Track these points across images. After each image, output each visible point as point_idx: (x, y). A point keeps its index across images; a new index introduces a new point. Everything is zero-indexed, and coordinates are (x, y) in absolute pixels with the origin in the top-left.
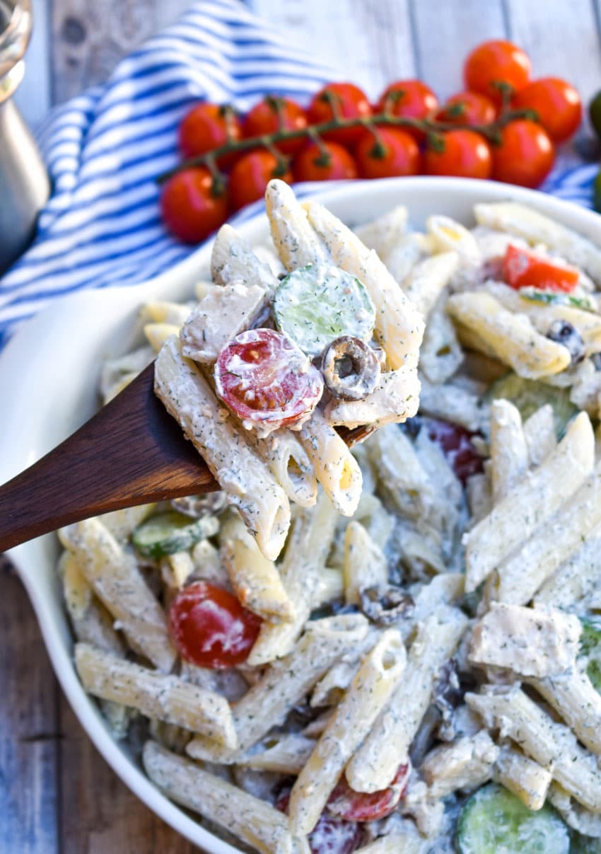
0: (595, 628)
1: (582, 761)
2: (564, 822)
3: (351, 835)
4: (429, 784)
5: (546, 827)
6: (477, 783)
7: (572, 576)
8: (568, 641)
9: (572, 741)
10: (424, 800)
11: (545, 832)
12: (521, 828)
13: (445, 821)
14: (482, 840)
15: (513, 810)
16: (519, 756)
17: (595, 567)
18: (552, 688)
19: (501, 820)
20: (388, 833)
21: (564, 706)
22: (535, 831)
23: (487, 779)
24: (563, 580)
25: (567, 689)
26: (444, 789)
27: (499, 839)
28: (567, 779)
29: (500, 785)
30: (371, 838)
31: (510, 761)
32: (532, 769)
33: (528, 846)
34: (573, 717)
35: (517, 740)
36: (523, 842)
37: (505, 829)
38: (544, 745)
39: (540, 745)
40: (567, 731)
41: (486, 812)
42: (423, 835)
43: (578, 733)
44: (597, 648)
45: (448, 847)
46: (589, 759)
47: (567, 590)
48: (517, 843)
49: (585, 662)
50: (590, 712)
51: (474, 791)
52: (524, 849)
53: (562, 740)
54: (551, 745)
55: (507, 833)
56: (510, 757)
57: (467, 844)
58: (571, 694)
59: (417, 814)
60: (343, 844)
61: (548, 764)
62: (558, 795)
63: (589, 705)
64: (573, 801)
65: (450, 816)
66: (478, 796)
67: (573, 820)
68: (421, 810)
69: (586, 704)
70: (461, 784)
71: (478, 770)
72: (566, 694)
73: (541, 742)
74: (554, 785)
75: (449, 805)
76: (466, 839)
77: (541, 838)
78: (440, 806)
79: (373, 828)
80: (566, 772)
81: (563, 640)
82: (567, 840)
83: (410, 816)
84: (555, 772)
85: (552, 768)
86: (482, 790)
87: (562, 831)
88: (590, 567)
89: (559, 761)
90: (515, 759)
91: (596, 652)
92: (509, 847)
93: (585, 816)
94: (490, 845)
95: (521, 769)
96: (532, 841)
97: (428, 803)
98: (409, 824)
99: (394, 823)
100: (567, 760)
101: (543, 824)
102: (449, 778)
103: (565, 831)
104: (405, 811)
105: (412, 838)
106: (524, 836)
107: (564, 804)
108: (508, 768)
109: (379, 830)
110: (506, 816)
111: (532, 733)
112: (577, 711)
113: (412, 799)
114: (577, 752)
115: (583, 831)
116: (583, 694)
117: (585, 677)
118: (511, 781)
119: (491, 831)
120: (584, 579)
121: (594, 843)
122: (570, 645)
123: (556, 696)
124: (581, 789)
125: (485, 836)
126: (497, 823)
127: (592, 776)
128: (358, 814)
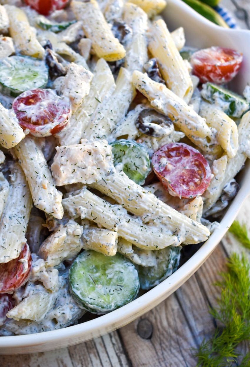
0: (122, 144)
1: (134, 221)
2: (132, 262)
3: (6, 303)
4: (45, 259)
5: (122, 268)
6: (75, 253)
7: (101, 119)
8: (107, 155)
9: (125, 212)
10: (44, 269)
11: (123, 271)
12: (107, 272)
13: (61, 280)
14: (86, 284)
15: (100, 263)
16: (95, 229)
17: (113, 112)
18: (105, 184)
19: (95, 270)
20: (28, 295)
21: (115, 193)
22: (116, 271)
23: (80, 248)
24: (97, 121)
25: (114, 181)
26: (55, 260)
27: (95, 281)
28: (127, 234)
29: (90, 251)
30: (18, 302)
31: (91, 233)
32: (104, 233)
33: (114, 281)
34: (121, 197)
35: (92, 219)
36: (110, 279)
37: (98, 274)
38: (109, 217)
39: (106, 218)
40: (120, 207)
41: (84, 268)
42: (49, 291)
43: (127, 207)
44: (126, 156)
45: (66, 295)
46: (137, 220)
47: (100, 127)
48: (107, 281)
49: (121, 166)
50: (131, 191)
51: (74, 258)
52: (112, 283)
53: (119, 212)
54: (113, 216)
55: (100, 277)
56: (90, 231)
57: (77, 289)
58: (117, 184)
59: (42, 278)
61: (114, 227)
62: (124, 246)
63: (129, 187)
64: (134, 247)
65: (64, 277)
66: (77, 260)
67: (137, 259)
68: (44, 276)
69: (127, 187)
70: (65, 255)
71: (73, 243)
72: (114, 184)
73: (106, 215)
74: (120, 240)
75: (61, 272)
76: (76, 286)
77: (121, 275)
78: (55, 271)
79: (18, 296)
80: (125, 230)
81: (105, 156)
82: (136, 271)
83: (38, 282)
84: (118, 232)
85: (116, 229)
86: (79, 256)
87: (132, 268)
88: (110, 112)
89: (119, 224)
90: (94, 231)
91: (126, 159)
92: (103, 284)
93: (143, 256)
94: (91, 285)
95: (98, 235)
96: (116, 277)
97: (47, 271)
98: (39, 287)
99: (30, 289)
100: (124, 222)
101: (119, 266)
102: (56, 251)
103: (134, 267)
104: (35, 279)
105: (43, 295)
106: (110, 276)
107: (128, 250)
108: (91, 237)
109: (21, 296)
110: (97, 268)
111: (99, 212)
112: (122, 193)
113: (36, 269)
114: (129, 217)
115: (144, 264)
116: (124, 182)
117: (123, 173)
118: (94, 244)
119: (90, 278)
120: (109, 119)
121: (152, 270)
122: (109, 157)
123: (107, 188)
124: (136, 237)
125: (87, 282)
126: (92, 273)
127: (141, 228)
128: (8, 286)
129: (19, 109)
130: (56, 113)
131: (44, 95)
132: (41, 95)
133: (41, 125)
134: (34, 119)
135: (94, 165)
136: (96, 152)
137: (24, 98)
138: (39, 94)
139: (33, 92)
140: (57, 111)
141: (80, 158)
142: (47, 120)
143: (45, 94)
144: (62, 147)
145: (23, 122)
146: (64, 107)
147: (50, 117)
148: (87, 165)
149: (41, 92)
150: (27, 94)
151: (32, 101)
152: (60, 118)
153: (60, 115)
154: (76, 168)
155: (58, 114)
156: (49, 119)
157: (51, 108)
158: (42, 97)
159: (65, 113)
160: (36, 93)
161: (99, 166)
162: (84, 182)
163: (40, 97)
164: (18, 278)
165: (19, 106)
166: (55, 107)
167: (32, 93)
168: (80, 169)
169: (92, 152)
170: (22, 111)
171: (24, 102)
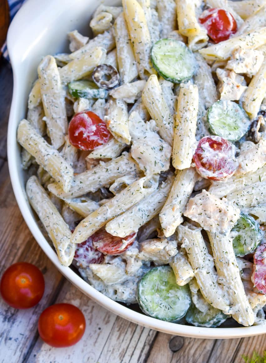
0: (248, 221)
1: (212, 276)
2: (191, 298)
3: (97, 257)
4: (140, 251)
5: (182, 296)
6: (161, 262)
7: (250, 193)
8: (231, 221)
9: (211, 265)
10: (134, 257)
11: (180, 298)
12: (170, 291)
13: (139, 271)
14: (151, 287)
15: (171, 282)
16: (185, 260)
17: (262, 195)
18: (213, 237)
19: (164, 283)
20: (112, 264)
21: (215, 248)
22: (177, 296)
23: (167, 263)
24: (246, 193)
25: (220, 241)
26: (146, 257)
27: (158, 291)
28: (200, 280)
29: (171, 268)
30: (104, 263)
31: (180, 260)
32: (187, 267)
33: (170, 300)
34: (217, 254)
35: (188, 252)
36: (168, 297)
37: (163, 287)
38: (198, 260)
39: (196, 259)
40: (212, 259)
41: (159, 276)
42: (126, 272)
43: (216, 263)
44: (243, 231)
45: (135, 283)
46: (215, 276)
47: (244, 198)
48: (165, 296)
49: (235, 234)
50: (225, 256)
51: (159, 266)
52: (167, 300)
53: (207, 262)
54: (201, 261)
55: (163, 290)
56: (181, 258)
57: (143, 286)
58: (221, 244)
59: (128, 262)
60: (91, 259)
61: (196, 269)
62: (194, 285)
63: (227, 252)
64: (199, 291)
65: (143, 271)
66: (159, 268)
67: (195, 299)
68: (131, 261)
69: (225, 252)
70: (154, 259)
71: (164, 256)
72: (219, 243)
73: (197, 257)
74: (194, 279)
75: (145, 265)
76: (144, 283)
77: (177, 300)
78: (140, 263)
79: (107, 259)
80: (201, 277)
81: (229, 220)
82: (189, 306)
83: (125, 261)
84: (196, 274)
85: (196, 271)
86: (163, 267)
87: (188, 302)
88: (260, 193)
89: (200, 270)
90: (183, 260)
91: (242, 232)
92: (161, 296)
93: (201, 300)
94: (153, 291)
95: (183, 265)
96: (173, 299)
97: (135, 259)
98: (123, 264)
99: (117, 261)
100: (204, 271)
101: (182, 294)
102: (149, 253)
103: (190, 302)
104: (124, 258)
105: (121, 271)
106: (170, 295)
107: (194, 290)
108: (178, 262)
109: (109, 261)
110: (167, 283)
111: (195, 252)
112: (220, 252)
113: (129, 253)
114: (211, 270)
115: (197, 306)
116: (226, 247)
117: (232, 240)
118: (176, 268)
119: (157, 285)
120: (255, 197)
121: (200, 314)
122: (232, 223)
123: (213, 241)
124: (204, 287)
125: (153, 286)
126: (161, 284)
127: (212, 284)
128: (104, 249)
129: (202, 146)
130: (222, 167)
131: (226, 149)
132: (225, 147)
133: (205, 168)
134: (204, 160)
135: (217, 220)
136: (225, 213)
137: (212, 140)
138: (224, 145)
139: (222, 141)
140: (223, 167)
141: (211, 209)
142: (212, 168)
143: (228, 148)
144: (207, 193)
145: (197, 156)
146: (231, 168)
147: (215, 167)
148: (212, 217)
149: (227, 145)
150: (217, 139)
151: (215, 146)
152: (221, 174)
153: (223, 172)
154: (203, 213)
155: (222, 170)
156: (214, 168)
157: (222, 162)
158: (224, 149)
159: (227, 173)
160: (223, 143)
161: (220, 223)
162: (202, 225)
163: (223, 148)
164: (113, 250)
165: (204, 143)
166: (224, 163)
167: (220, 141)
168: (206, 216)
169: (223, 212)
170: (203, 149)
171: (210, 143)
